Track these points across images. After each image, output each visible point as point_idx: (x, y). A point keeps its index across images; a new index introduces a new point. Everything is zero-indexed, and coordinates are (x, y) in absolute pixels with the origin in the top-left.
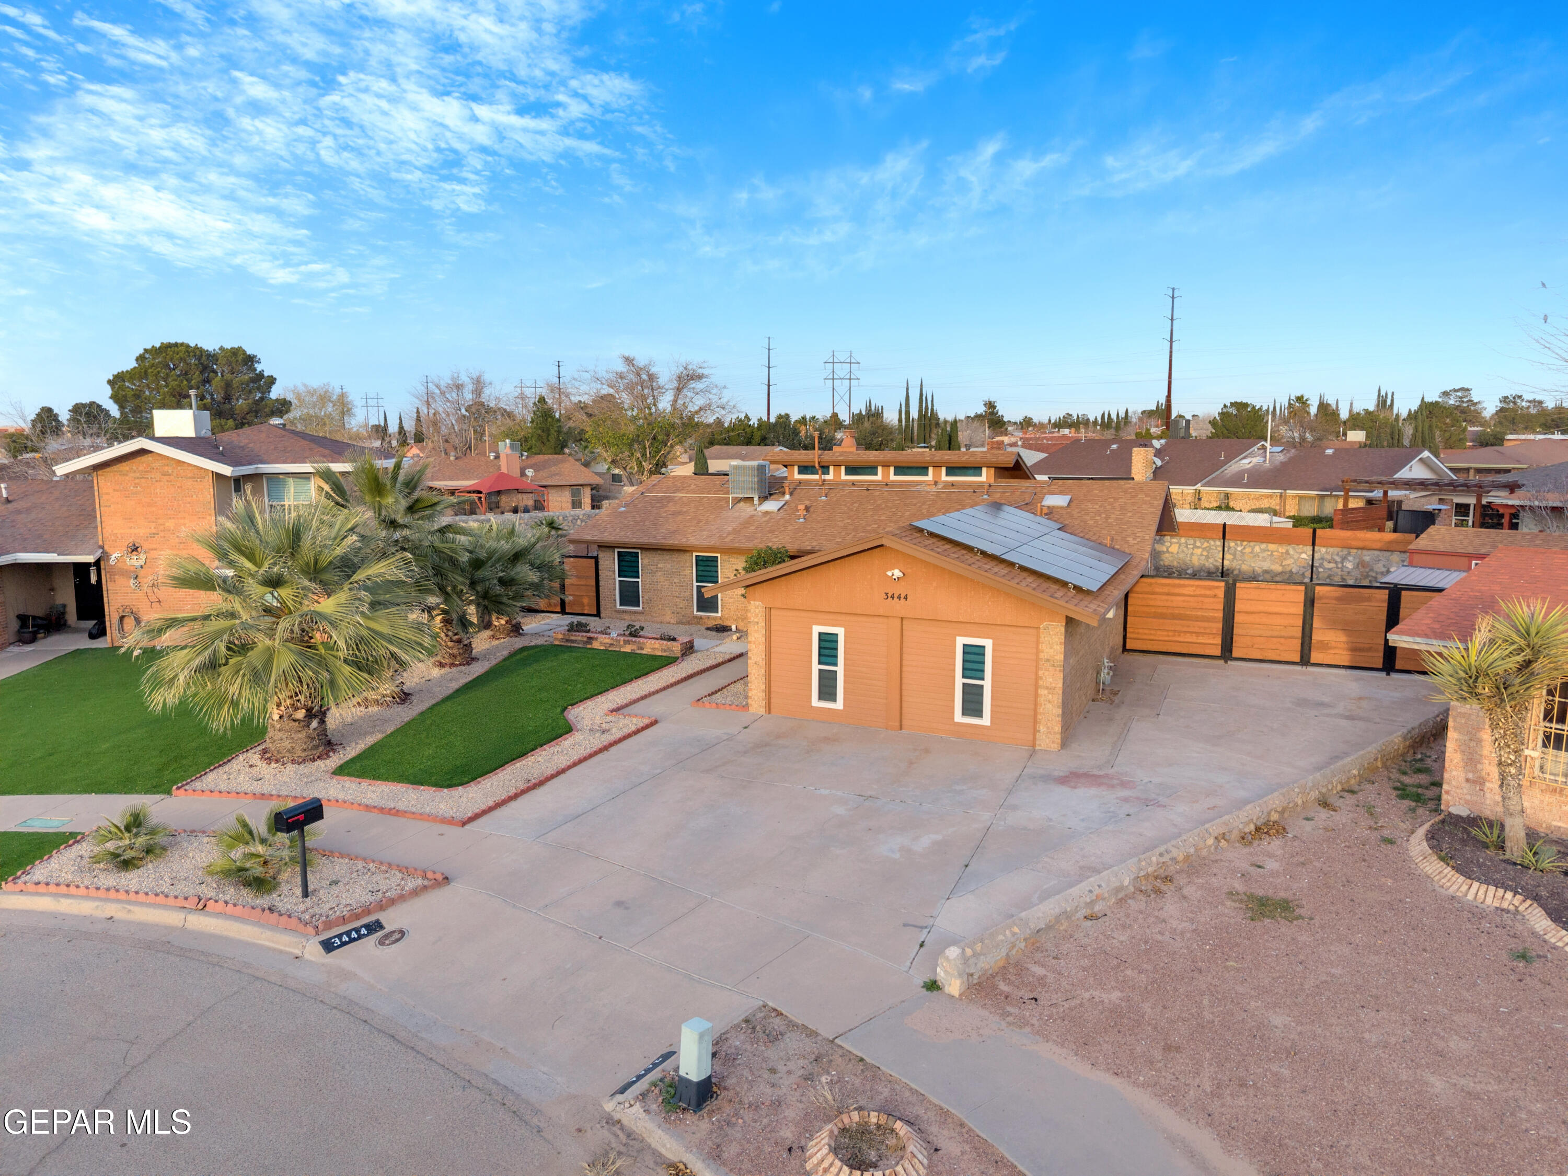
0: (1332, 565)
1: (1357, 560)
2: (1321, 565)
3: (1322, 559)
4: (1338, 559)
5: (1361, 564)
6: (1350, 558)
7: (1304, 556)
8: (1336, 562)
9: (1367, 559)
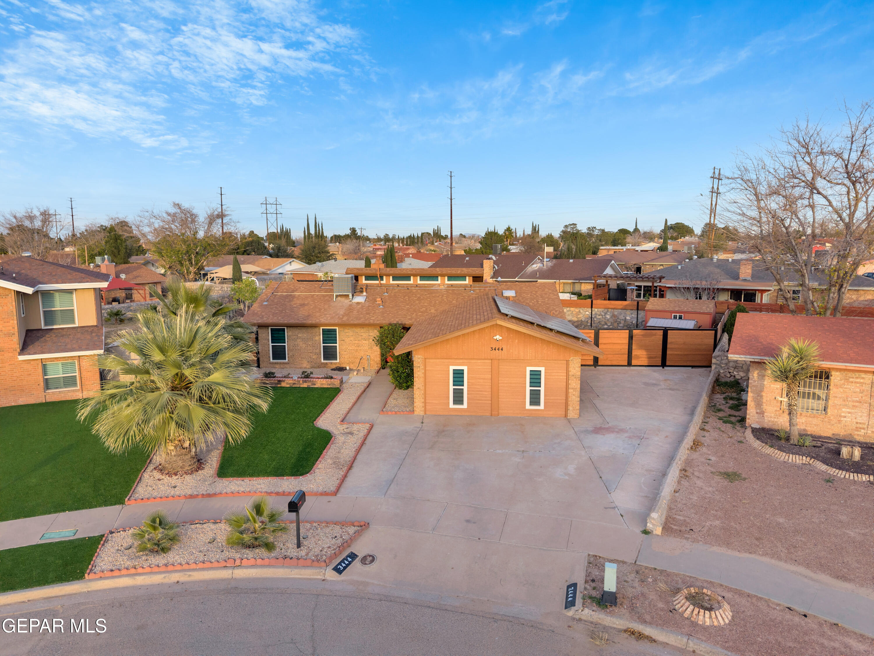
0: (600, 317)
1: (611, 314)
2: (595, 317)
3: (596, 314)
4: (603, 314)
5: (613, 316)
6: (608, 313)
7: (587, 313)
8: (602, 316)
9: (616, 313)
